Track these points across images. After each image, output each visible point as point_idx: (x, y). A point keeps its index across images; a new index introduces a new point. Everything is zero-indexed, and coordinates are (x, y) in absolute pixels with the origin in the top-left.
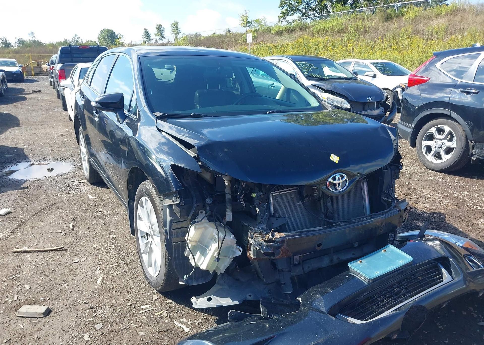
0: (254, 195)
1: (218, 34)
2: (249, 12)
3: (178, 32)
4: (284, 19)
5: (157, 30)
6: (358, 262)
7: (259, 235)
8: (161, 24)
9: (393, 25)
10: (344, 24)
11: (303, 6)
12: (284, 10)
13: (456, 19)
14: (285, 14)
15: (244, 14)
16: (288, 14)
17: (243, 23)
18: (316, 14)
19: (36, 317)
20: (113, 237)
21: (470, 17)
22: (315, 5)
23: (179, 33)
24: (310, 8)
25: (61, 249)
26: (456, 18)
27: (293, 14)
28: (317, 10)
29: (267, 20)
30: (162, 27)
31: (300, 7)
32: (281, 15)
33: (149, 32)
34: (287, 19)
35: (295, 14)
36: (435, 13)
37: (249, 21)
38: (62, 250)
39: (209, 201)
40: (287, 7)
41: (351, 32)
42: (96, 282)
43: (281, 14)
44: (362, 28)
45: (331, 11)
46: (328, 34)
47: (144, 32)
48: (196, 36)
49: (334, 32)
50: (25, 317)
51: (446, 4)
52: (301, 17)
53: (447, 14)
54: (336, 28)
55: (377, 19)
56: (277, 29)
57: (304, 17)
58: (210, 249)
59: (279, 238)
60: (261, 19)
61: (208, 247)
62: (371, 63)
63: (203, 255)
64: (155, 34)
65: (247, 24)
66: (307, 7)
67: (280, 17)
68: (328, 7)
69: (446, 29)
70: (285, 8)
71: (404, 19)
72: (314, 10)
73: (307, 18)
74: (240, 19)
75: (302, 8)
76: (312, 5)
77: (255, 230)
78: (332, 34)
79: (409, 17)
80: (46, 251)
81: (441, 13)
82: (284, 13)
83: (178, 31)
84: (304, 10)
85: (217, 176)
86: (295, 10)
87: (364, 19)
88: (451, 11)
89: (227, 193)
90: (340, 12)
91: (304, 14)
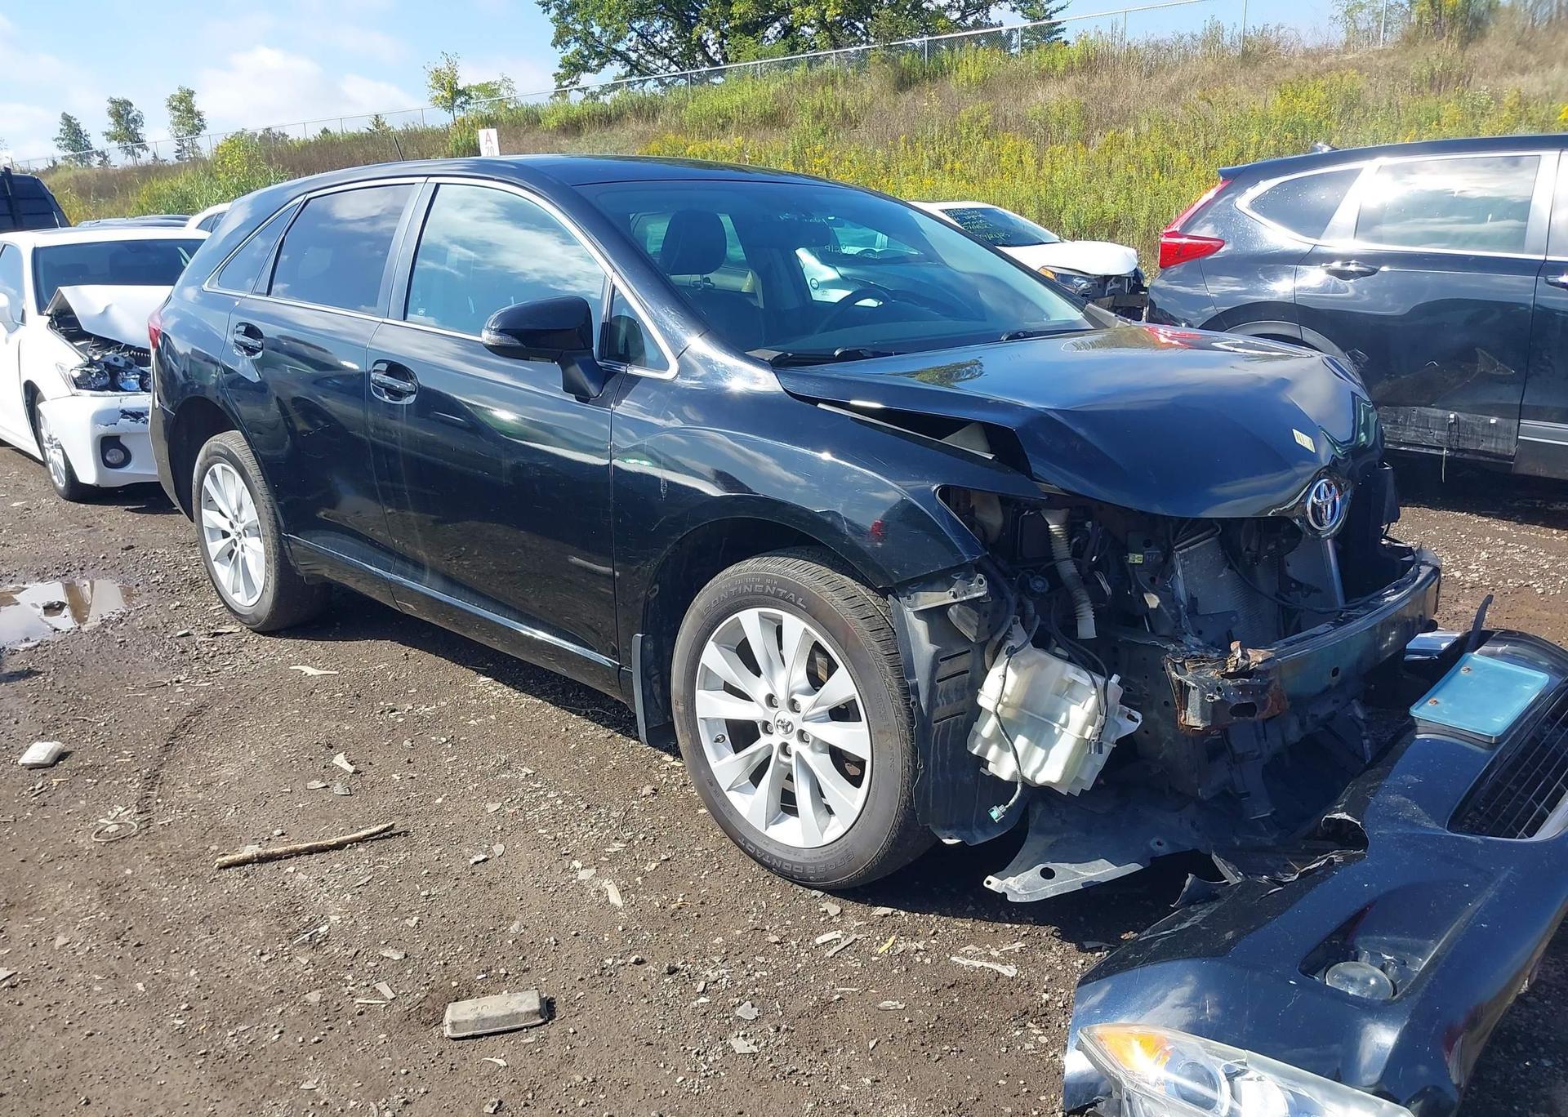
0: (1136, 559)
1: (350, 131)
2: (457, 60)
3: (194, 125)
4: (574, 83)
5: (111, 120)
6: (1429, 704)
7: (1202, 664)
8: (126, 98)
9: (927, 101)
10: (777, 97)
11: (630, 40)
12: (569, 54)
13: (1097, 83)
14: (575, 67)
15: (442, 65)
16: (587, 69)
17: (443, 96)
18: (674, 68)
19: (522, 1029)
20: (527, 775)
21: (1134, 79)
22: (667, 38)
23: (199, 130)
24: (653, 50)
25: (387, 834)
26: (1096, 80)
27: (602, 65)
28: (675, 56)
29: (515, 86)
30: (133, 108)
31: (620, 44)
32: (562, 71)
33: (82, 128)
34: (582, 84)
35: (608, 66)
36: (1037, 68)
37: (460, 87)
38: (392, 835)
39: (1039, 584)
40: (578, 45)
41: (803, 121)
42: (608, 902)
43: (561, 66)
44: (836, 110)
45: (718, 57)
46: (732, 129)
47: (62, 127)
48: (269, 140)
49: (750, 124)
50: (480, 1036)
51: (1063, 40)
52: (625, 76)
53: (1070, 70)
54: (755, 110)
55: (873, 86)
56: (562, 114)
57: (634, 78)
58: (1062, 720)
59: (1262, 663)
60: (495, 83)
61: (1055, 718)
62: (943, 211)
63: (1038, 744)
64: (107, 134)
65: (454, 100)
66: (644, 45)
67: (557, 76)
68: (708, 47)
69: (1084, 114)
70: (574, 47)
71: (952, 84)
72: (666, 56)
73: (646, 81)
74: (431, 83)
75: (628, 49)
76: (658, 39)
77: (1182, 651)
78: (746, 129)
79: (968, 79)
80: (339, 846)
81: (1055, 67)
82: (571, 64)
83: (196, 122)
84: (634, 56)
85: (1026, 513)
86: (606, 56)
87: (833, 83)
88: (1081, 59)
89: (1062, 560)
90: (758, 62)
91: (634, 66)
